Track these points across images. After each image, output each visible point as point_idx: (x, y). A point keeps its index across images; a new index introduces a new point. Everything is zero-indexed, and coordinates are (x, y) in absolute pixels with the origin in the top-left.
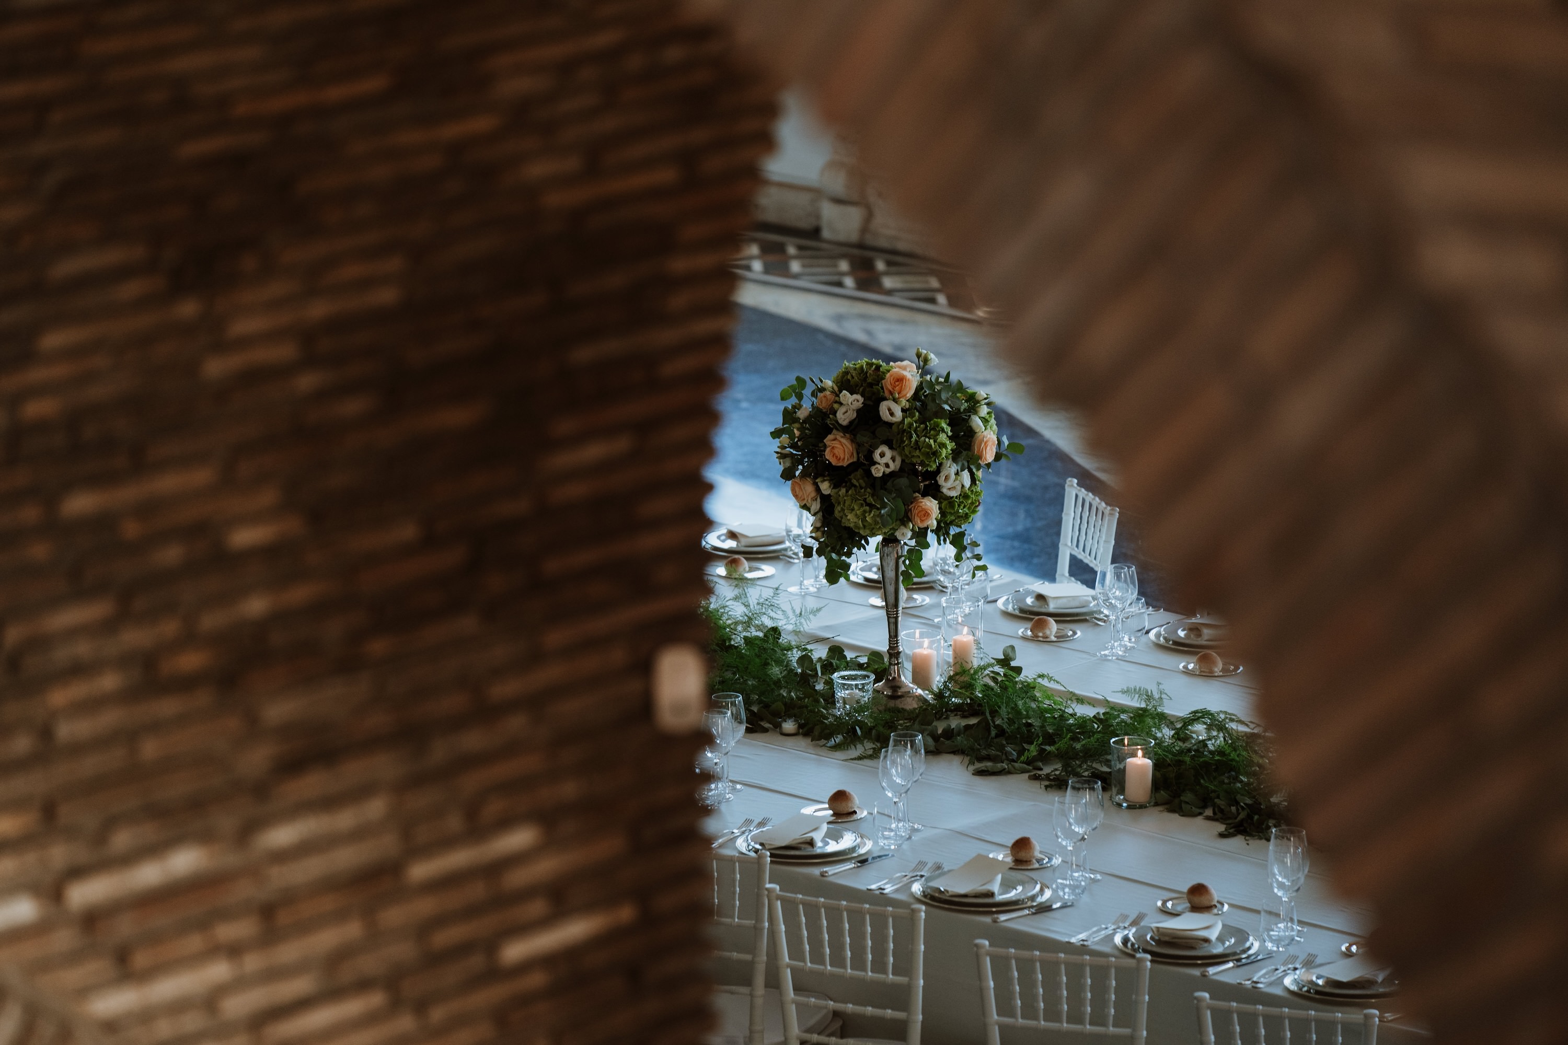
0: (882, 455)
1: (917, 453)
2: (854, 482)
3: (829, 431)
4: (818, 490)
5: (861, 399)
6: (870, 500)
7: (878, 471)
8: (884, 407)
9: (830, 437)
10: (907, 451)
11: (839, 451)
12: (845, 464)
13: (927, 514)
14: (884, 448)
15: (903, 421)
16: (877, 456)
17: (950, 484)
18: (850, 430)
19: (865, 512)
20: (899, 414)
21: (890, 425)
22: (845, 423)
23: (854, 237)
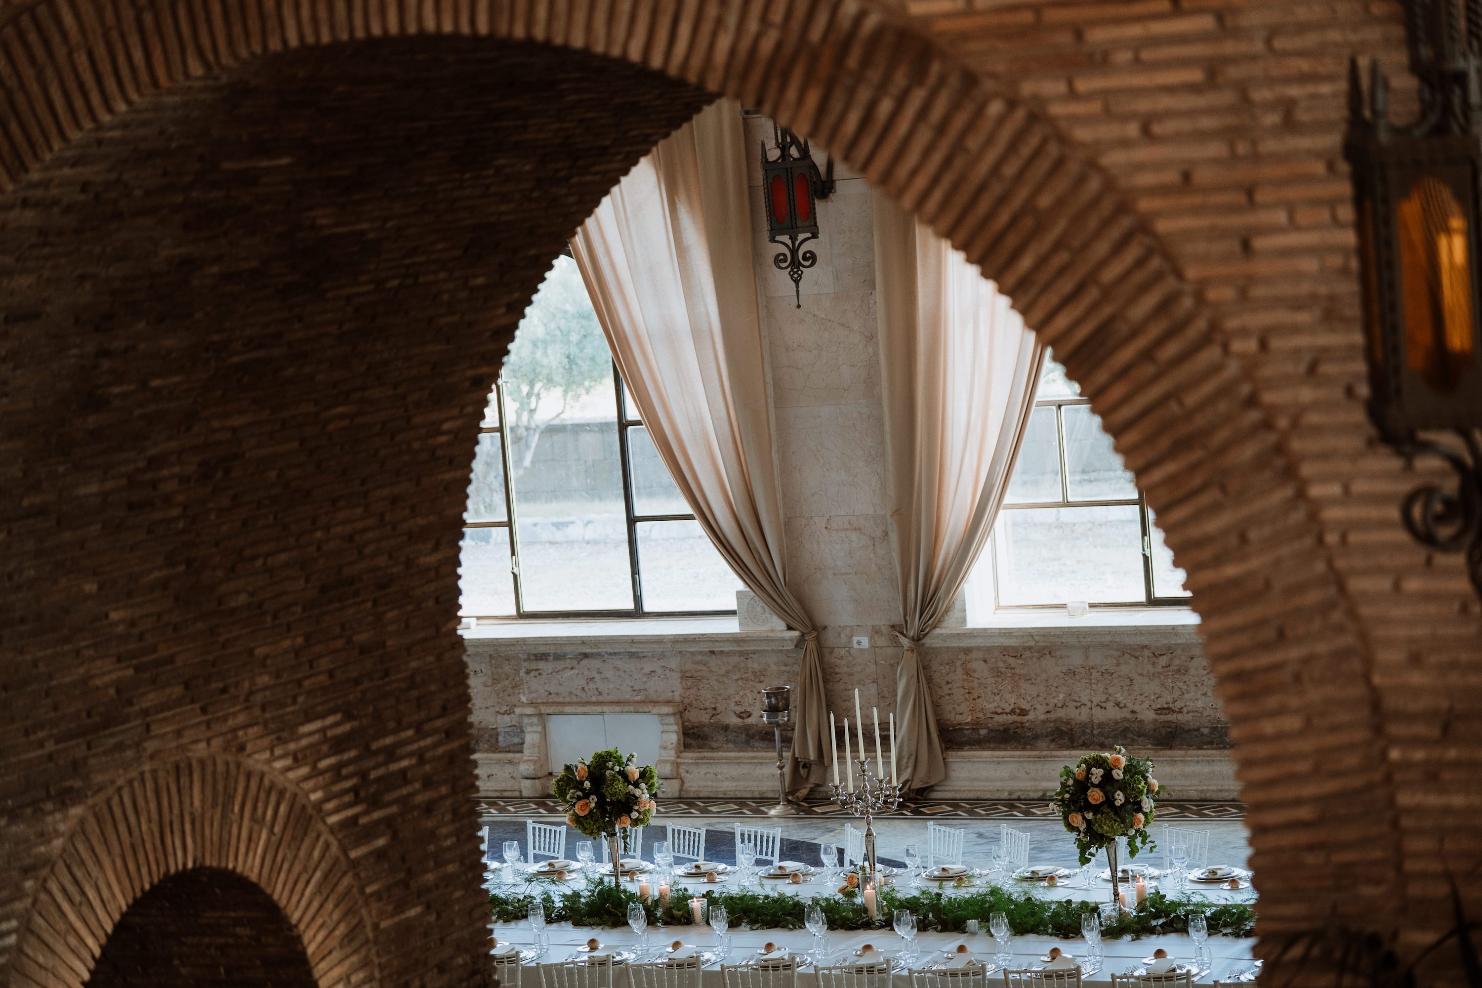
0: (1118, 795)
1: (1134, 792)
2: (1105, 810)
3: (1089, 788)
4: (1084, 818)
5: (1103, 771)
6: (1114, 818)
7: (1118, 803)
8: (1114, 772)
9: (1090, 791)
10: (1128, 791)
11: (1096, 796)
12: (1098, 803)
13: (1140, 821)
14: (1119, 792)
15: (1124, 778)
16: (1116, 796)
17: (1146, 807)
18: (1100, 786)
19: (1112, 824)
20: (1122, 776)
21: (1118, 781)
22: (1097, 783)
23: (676, 795)
